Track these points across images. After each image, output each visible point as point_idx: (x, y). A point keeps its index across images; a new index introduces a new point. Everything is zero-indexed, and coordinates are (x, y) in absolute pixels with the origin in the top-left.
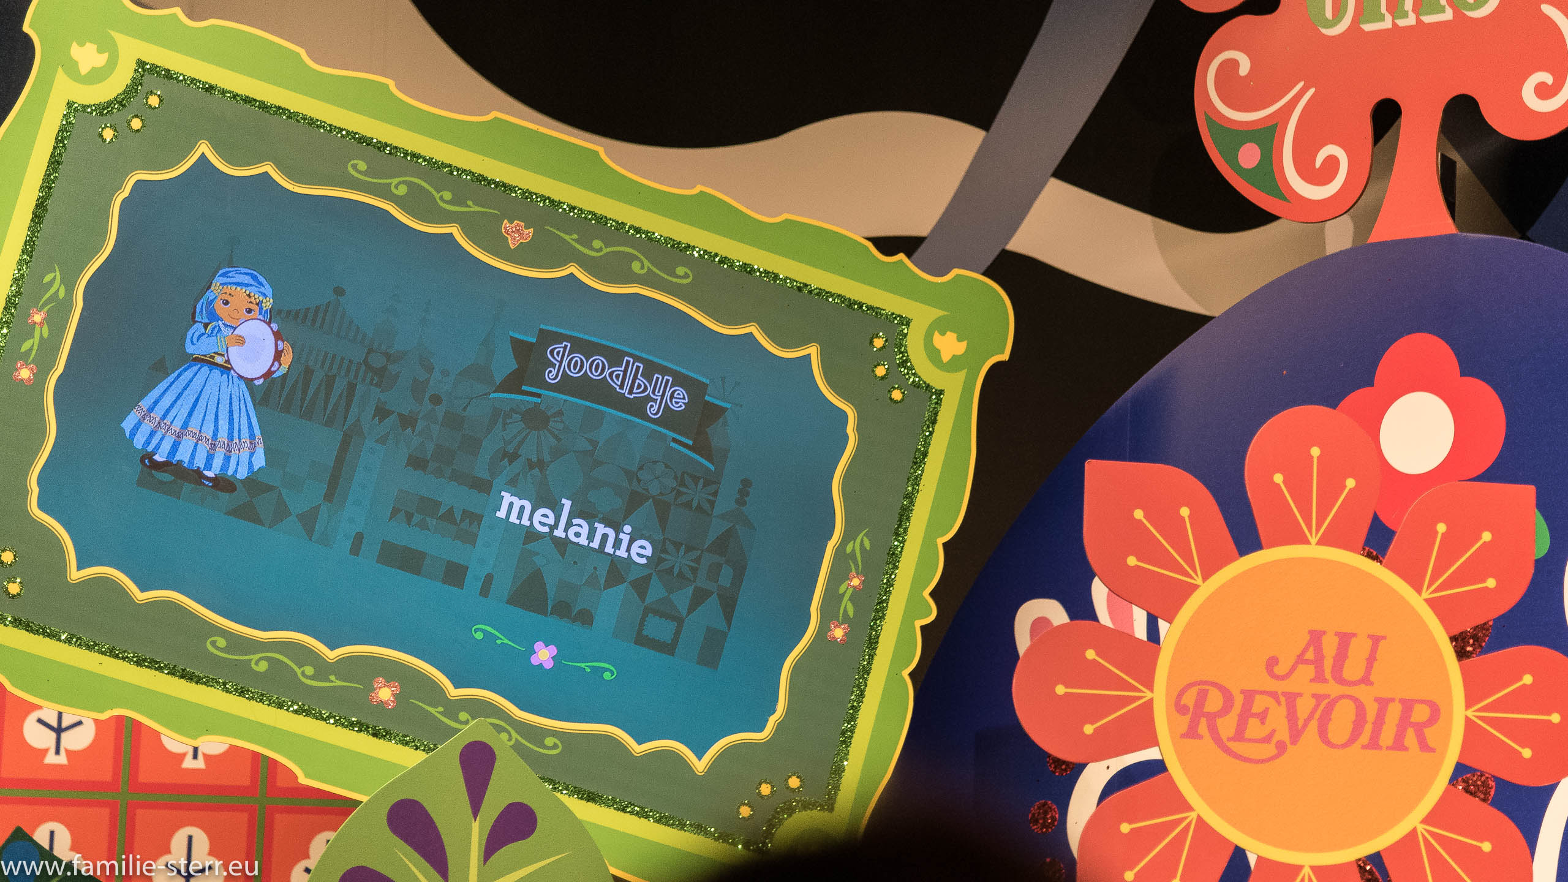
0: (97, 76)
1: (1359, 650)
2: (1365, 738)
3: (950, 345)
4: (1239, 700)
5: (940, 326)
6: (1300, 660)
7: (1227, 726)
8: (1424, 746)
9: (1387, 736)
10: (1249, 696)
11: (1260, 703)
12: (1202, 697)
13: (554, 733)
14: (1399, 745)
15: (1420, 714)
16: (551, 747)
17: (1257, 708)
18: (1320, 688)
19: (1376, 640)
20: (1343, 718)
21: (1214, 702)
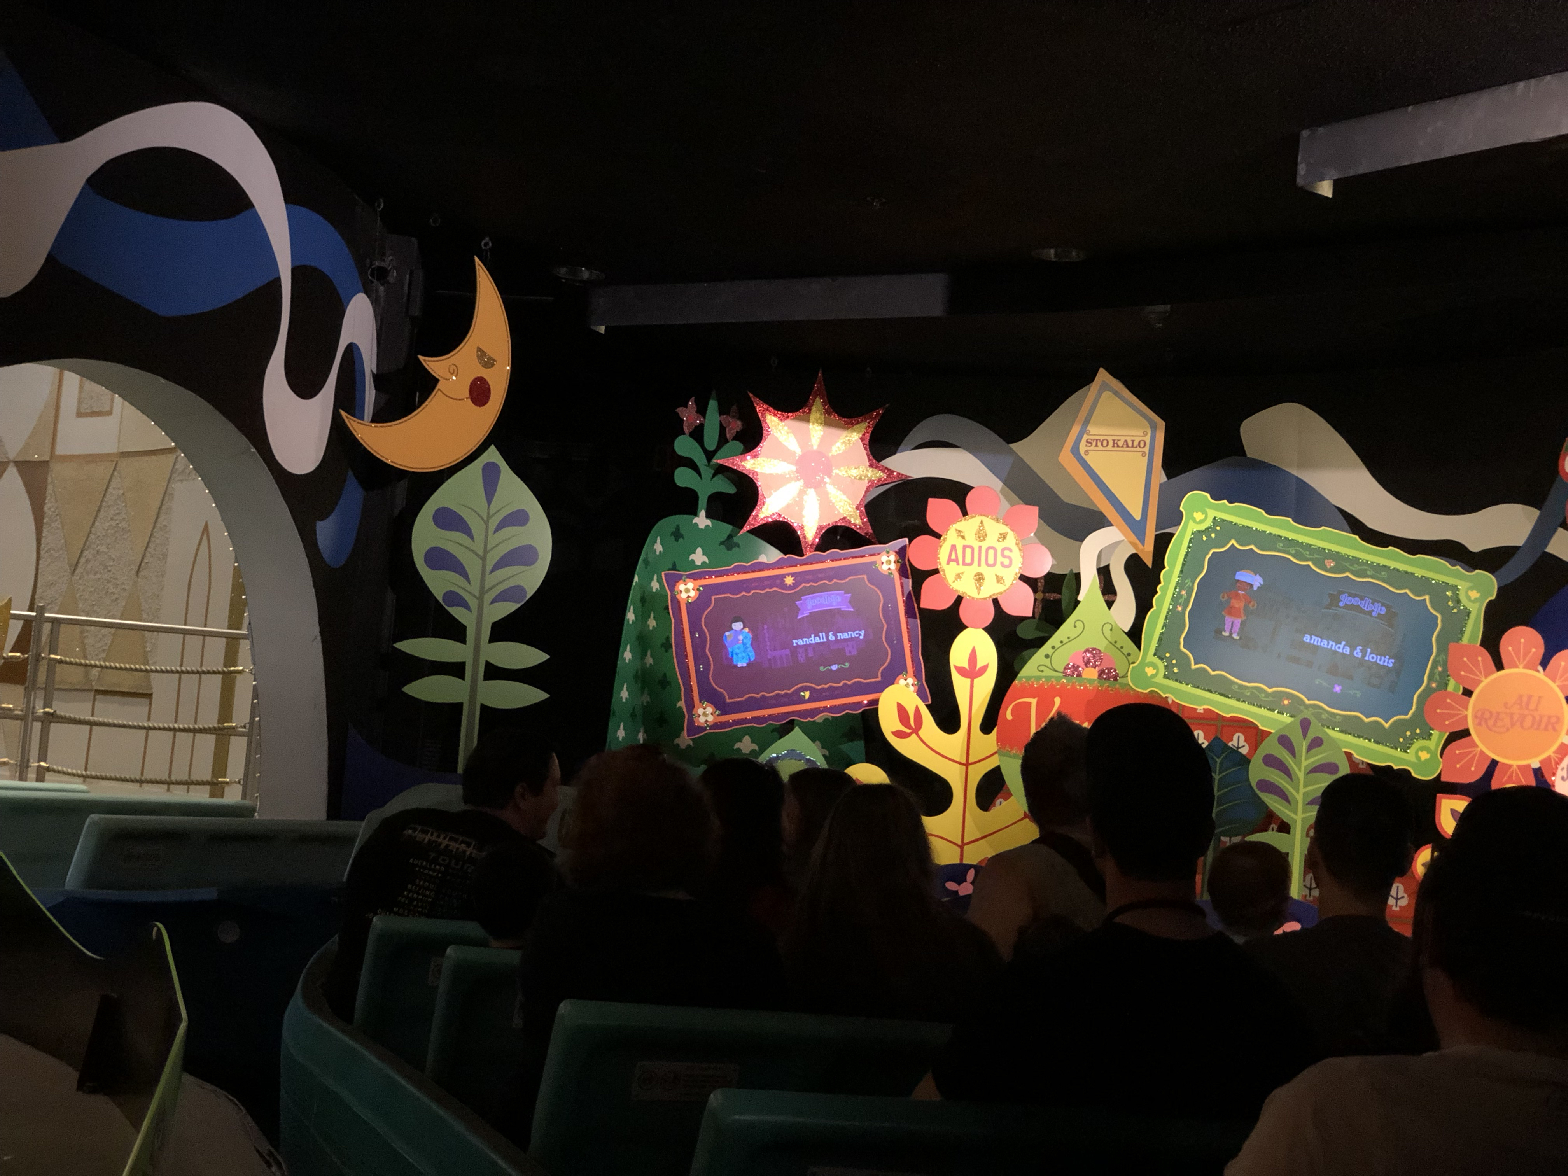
0: (1201, 522)
1: (1534, 701)
2: (1534, 728)
3: (1474, 594)
4: (1495, 715)
5: (1471, 588)
6: (1515, 703)
7: (1490, 723)
8: (1555, 730)
9: (1543, 725)
10: (1498, 714)
11: (1501, 716)
12: (1483, 714)
13: (1339, 715)
14: (1546, 729)
15: (1554, 720)
16: (1338, 719)
18: (1521, 712)
19: (1540, 698)
21: (1487, 715)
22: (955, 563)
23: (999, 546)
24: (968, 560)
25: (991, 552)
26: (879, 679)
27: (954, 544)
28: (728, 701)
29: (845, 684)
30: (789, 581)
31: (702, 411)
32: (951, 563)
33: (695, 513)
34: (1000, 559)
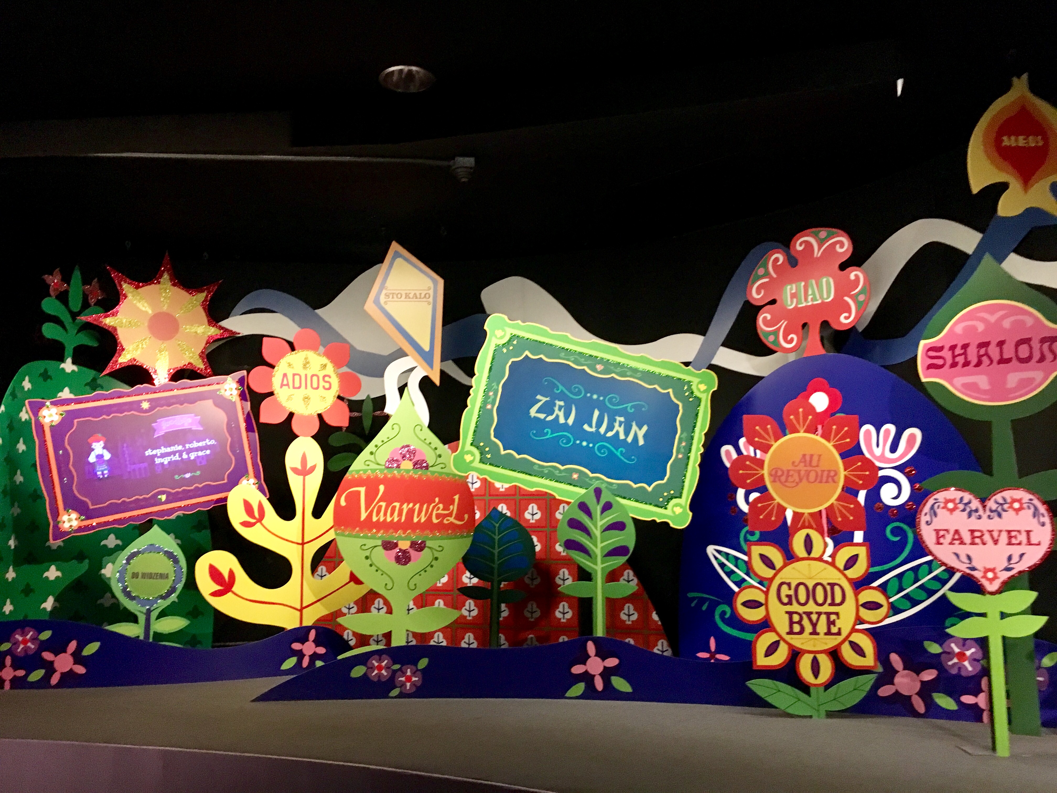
0: (502, 337)
1: (815, 459)
2: (818, 480)
3: (703, 387)
4: (786, 473)
5: (700, 383)
6: (800, 462)
7: (783, 479)
8: (834, 481)
9: (824, 479)
10: (788, 471)
11: (791, 473)
12: (776, 472)
13: (616, 484)
14: (827, 482)
15: (832, 474)
16: (615, 487)
17: (790, 474)
18: (806, 468)
19: (820, 456)
20: (812, 476)
21: (780, 473)
22: (287, 387)
23: (321, 375)
24: (297, 385)
25: (315, 379)
26: (226, 481)
27: (285, 372)
28: (91, 507)
29: (197, 487)
30: (145, 405)
31: (66, 279)
32: (284, 387)
33: (62, 360)
34: (322, 383)
